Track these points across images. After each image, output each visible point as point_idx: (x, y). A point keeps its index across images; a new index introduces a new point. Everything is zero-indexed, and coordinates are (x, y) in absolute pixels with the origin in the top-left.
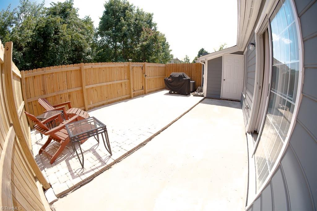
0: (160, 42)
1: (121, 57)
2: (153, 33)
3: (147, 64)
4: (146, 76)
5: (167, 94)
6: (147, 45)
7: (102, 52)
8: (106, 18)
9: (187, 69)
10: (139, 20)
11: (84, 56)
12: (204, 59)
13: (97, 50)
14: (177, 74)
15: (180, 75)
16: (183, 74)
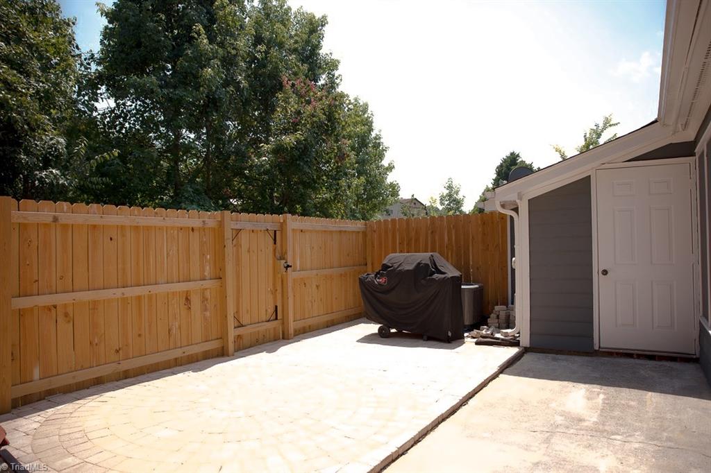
0: (350, 137)
1: (196, 191)
2: (321, 99)
3: (293, 222)
4: (288, 266)
5: (369, 339)
6: (296, 148)
7: (117, 161)
8: (132, 20)
9: (450, 239)
10: (270, 44)
11: (32, 169)
12: (512, 197)
13: (93, 150)
14: (407, 260)
15: (419, 264)
16: (432, 259)
